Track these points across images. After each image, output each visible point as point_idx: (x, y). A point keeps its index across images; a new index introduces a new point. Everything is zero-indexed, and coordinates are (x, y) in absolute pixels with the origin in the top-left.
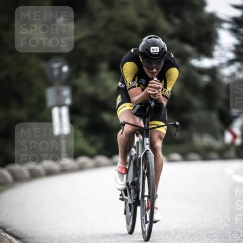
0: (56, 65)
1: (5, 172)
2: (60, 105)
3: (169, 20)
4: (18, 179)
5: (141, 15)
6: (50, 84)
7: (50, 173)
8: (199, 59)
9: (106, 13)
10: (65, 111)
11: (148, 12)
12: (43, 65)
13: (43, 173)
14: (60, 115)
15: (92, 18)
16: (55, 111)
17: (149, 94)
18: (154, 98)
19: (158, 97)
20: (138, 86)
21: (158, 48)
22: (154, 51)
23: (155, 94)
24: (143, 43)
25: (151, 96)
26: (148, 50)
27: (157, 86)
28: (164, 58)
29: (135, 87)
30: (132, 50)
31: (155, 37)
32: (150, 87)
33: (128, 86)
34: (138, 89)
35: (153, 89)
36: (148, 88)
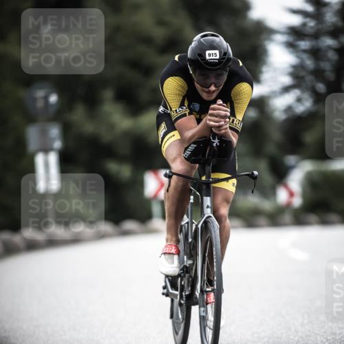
17: (210, 128)
18: (217, 132)
19: (223, 131)
20: (190, 114)
21: (217, 52)
22: (211, 57)
23: (219, 127)
24: (193, 44)
25: (213, 129)
26: (202, 55)
27: (223, 113)
28: (228, 69)
29: (185, 115)
30: (176, 58)
31: (213, 35)
32: (211, 115)
33: (174, 115)
34: (190, 119)
35: (216, 119)
36: (208, 117)
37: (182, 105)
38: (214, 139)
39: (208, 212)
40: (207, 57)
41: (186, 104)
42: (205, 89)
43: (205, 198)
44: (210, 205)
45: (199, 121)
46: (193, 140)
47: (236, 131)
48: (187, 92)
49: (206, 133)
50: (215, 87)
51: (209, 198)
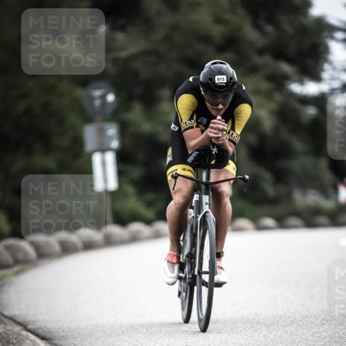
0: (97, 93)
2: (103, 150)
6: (88, 120)
7: (89, 246)
8: (301, 83)
9: (168, 19)
10: (110, 158)
12: (79, 92)
13: (80, 245)
14: (104, 164)
15: (148, 25)
16: (97, 158)
17: (211, 138)
19: (221, 142)
20: (197, 127)
21: (225, 77)
22: (220, 81)
23: (218, 138)
24: (205, 70)
25: (213, 140)
26: (212, 80)
27: (221, 127)
28: (233, 91)
29: (192, 127)
30: (191, 79)
31: (221, 63)
32: (212, 128)
33: (183, 126)
34: (197, 131)
35: (216, 131)
36: (209, 129)
37: (191, 118)
38: (213, 148)
39: (206, 208)
40: (217, 81)
41: (194, 119)
42: (214, 107)
43: (204, 196)
44: (208, 202)
45: (203, 132)
46: (196, 148)
47: (234, 143)
48: (197, 108)
49: (207, 143)
50: (223, 105)
51: (207, 197)
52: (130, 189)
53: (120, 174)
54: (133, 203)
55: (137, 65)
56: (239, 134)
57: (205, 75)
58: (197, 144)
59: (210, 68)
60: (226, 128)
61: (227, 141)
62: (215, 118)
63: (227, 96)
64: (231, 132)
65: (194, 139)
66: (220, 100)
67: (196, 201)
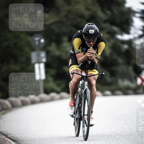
0: (37, 39)
1: (7, 102)
2: (39, 62)
3: (103, 11)
4: (14, 106)
5: (88, 9)
6: (33, 50)
7: (33, 102)
8: (122, 35)
9: (66, 8)
10: (42, 66)
11: (91, 7)
12: (29, 38)
13: (29, 102)
14: (39, 68)
15: (58, 11)
16: (37, 66)
17: (88, 57)
18: (90, 59)
19: (92, 58)
20: (82, 52)
21: (93, 30)
22: (91, 32)
23: (91, 57)
25: (89, 58)
26: (88, 32)
27: (92, 52)
28: (97, 36)
29: (80, 52)
31: (92, 24)
32: (88, 52)
33: (76, 52)
34: (82, 54)
35: (90, 54)
36: (87, 53)
37: (79, 48)
38: (89, 61)
39: (86, 87)
40: (90, 32)
43: (85, 82)
44: (87, 84)
45: (84, 54)
46: (81, 61)
48: (82, 44)
49: (86, 59)
50: (93, 43)
51: (87, 82)
52: (51, 79)
53: (46, 72)
54: (52, 85)
55: (53, 27)
56: (100, 55)
57: (85, 30)
58: (82, 59)
59: (87, 27)
60: (94, 52)
61: (95, 58)
62: (90, 48)
63: (95, 38)
64: (97, 54)
65: (81, 57)
66: (92, 40)
67: (81, 84)
